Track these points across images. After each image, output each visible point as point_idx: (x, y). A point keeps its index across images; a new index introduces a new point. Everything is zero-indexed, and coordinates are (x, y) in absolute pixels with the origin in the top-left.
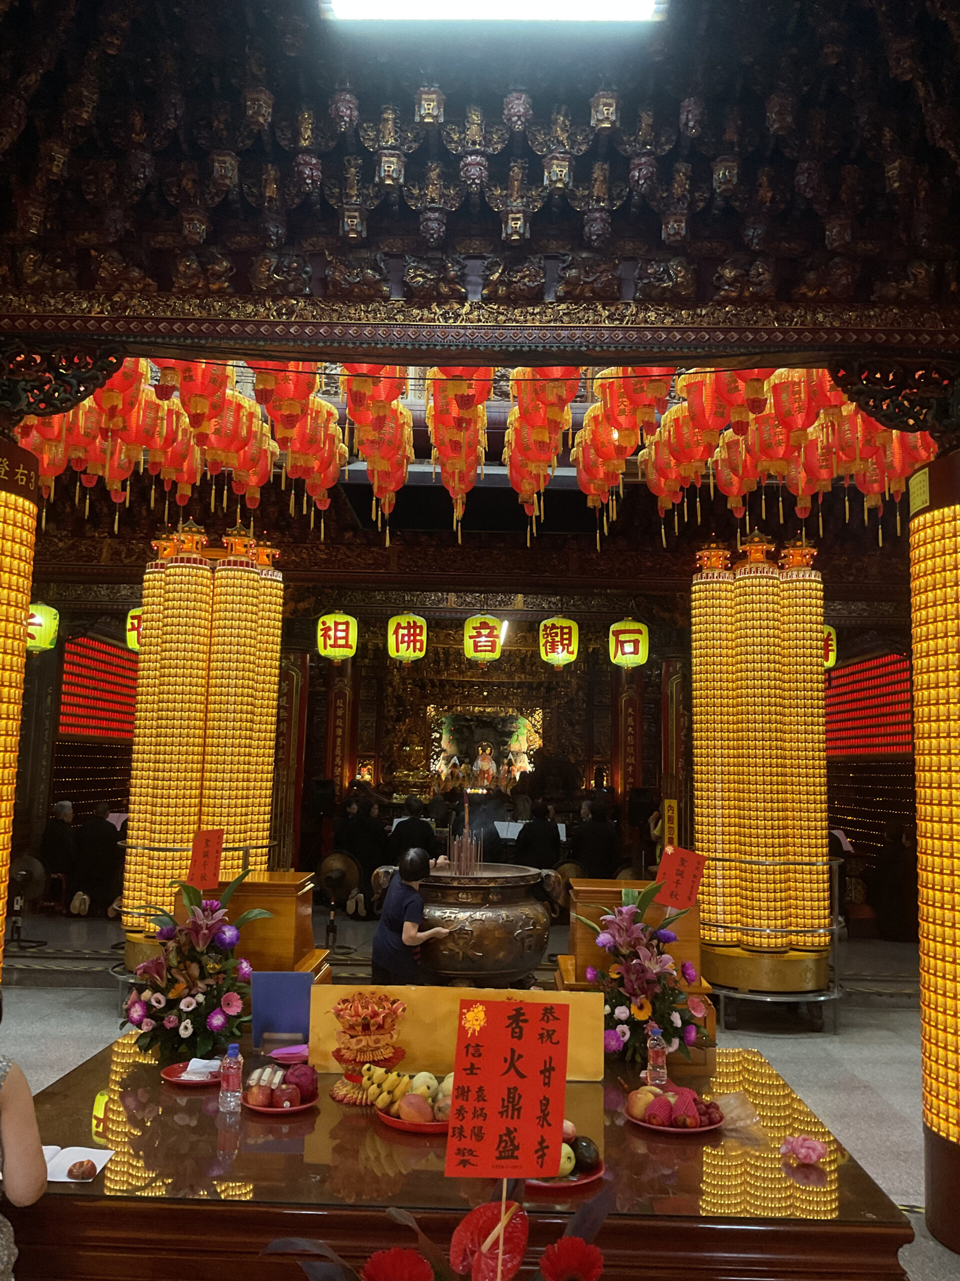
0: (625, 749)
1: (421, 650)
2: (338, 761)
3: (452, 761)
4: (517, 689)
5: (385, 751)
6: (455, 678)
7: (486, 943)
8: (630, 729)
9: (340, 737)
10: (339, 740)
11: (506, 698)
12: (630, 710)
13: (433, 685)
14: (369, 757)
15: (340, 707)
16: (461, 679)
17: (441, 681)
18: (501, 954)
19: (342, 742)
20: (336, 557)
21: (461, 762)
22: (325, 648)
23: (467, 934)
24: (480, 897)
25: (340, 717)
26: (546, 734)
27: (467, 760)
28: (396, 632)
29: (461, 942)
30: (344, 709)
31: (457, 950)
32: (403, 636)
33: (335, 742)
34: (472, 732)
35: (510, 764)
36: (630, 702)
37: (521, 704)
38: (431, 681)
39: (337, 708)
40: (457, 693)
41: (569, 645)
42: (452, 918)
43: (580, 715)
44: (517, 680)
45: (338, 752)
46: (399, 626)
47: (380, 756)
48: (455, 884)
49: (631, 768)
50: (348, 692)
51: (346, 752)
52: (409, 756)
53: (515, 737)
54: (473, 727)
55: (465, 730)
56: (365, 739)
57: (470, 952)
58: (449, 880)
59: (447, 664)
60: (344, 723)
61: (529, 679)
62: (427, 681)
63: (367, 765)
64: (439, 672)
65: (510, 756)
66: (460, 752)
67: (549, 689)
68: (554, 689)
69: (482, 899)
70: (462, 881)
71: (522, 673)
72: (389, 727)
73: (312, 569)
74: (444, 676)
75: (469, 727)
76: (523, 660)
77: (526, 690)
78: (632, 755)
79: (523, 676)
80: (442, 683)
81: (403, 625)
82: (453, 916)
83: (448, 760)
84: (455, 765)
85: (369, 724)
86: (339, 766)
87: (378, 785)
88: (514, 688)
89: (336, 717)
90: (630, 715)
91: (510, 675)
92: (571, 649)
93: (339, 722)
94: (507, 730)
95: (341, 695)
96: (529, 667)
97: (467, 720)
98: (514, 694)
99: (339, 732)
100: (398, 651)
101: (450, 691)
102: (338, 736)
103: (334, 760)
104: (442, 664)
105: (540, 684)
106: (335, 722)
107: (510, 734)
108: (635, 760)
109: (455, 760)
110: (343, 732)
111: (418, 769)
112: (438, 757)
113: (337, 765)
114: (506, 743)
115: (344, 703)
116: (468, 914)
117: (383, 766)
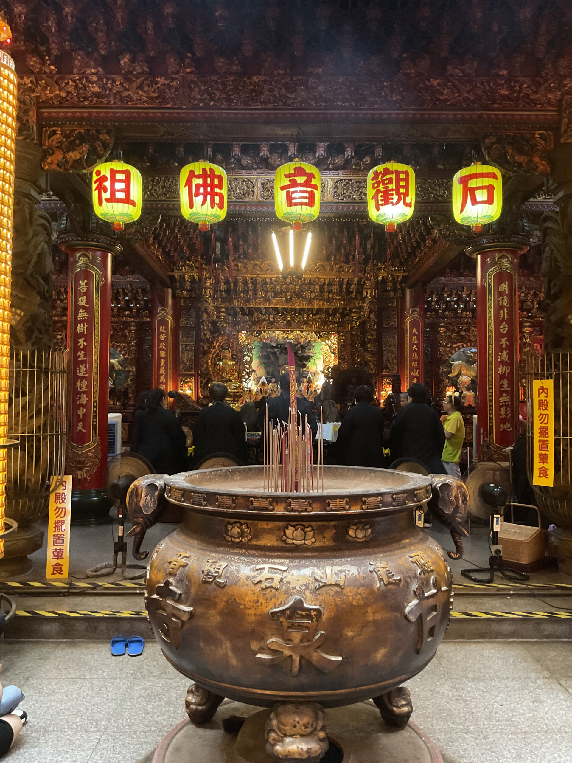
0: (411, 365)
1: (221, 207)
2: (162, 379)
3: (262, 380)
4: (315, 315)
5: (203, 369)
6: (262, 306)
7: (350, 634)
8: (415, 346)
9: (164, 358)
10: (163, 361)
11: (306, 323)
12: (415, 330)
13: (244, 314)
14: (190, 376)
15: (162, 333)
16: (267, 306)
17: (249, 309)
18: (380, 654)
19: (166, 363)
20: (110, 90)
21: (269, 382)
22: (100, 203)
23: (309, 617)
24: (330, 533)
25: (163, 341)
26: (340, 355)
27: (273, 380)
28: (189, 183)
29: (296, 636)
30: (167, 334)
31: (287, 653)
32: (198, 186)
33: (159, 363)
34: (277, 359)
35: (309, 381)
36: (414, 324)
37: (319, 328)
38: (242, 309)
39: (159, 333)
40: (264, 320)
41: (406, 194)
42: (276, 584)
43: (372, 335)
44: (316, 306)
45: (162, 371)
46: (192, 174)
47: (198, 375)
48: (280, 511)
49: (415, 380)
50: (170, 320)
51: (170, 371)
52: (223, 370)
53: (312, 361)
54: (278, 353)
55: (271, 356)
56: (185, 361)
57: (316, 656)
58: (265, 503)
59: (255, 293)
60: (166, 346)
61: (326, 305)
62: (238, 310)
63: (187, 382)
64: (248, 301)
65: (310, 375)
66: (268, 373)
67: (343, 315)
68: (348, 315)
69: (335, 539)
70: (294, 504)
71: (320, 300)
72: (205, 348)
73: (81, 104)
74: (253, 305)
75: (275, 354)
76: (322, 287)
77: (323, 315)
78: (416, 369)
79: (321, 303)
80: (251, 312)
81: (197, 173)
82: (278, 577)
83: (258, 380)
84: (263, 384)
85: (189, 347)
86: (163, 384)
87: (198, 398)
88: (313, 315)
89: (160, 341)
90: (415, 334)
91: (310, 301)
92: (408, 200)
93: (162, 346)
94: (305, 355)
95: (163, 322)
96: (326, 294)
97: (273, 347)
98: (313, 320)
99: (163, 354)
100: (191, 206)
101: (258, 318)
102: (162, 358)
103: (159, 378)
104: (250, 293)
105: (336, 310)
106: (159, 345)
107: (308, 358)
108: (419, 373)
109: (263, 379)
110: (166, 354)
111: (231, 381)
112: (249, 376)
113: (162, 383)
114: (304, 366)
115: (166, 329)
116: (307, 572)
117: (201, 383)
